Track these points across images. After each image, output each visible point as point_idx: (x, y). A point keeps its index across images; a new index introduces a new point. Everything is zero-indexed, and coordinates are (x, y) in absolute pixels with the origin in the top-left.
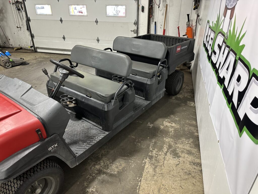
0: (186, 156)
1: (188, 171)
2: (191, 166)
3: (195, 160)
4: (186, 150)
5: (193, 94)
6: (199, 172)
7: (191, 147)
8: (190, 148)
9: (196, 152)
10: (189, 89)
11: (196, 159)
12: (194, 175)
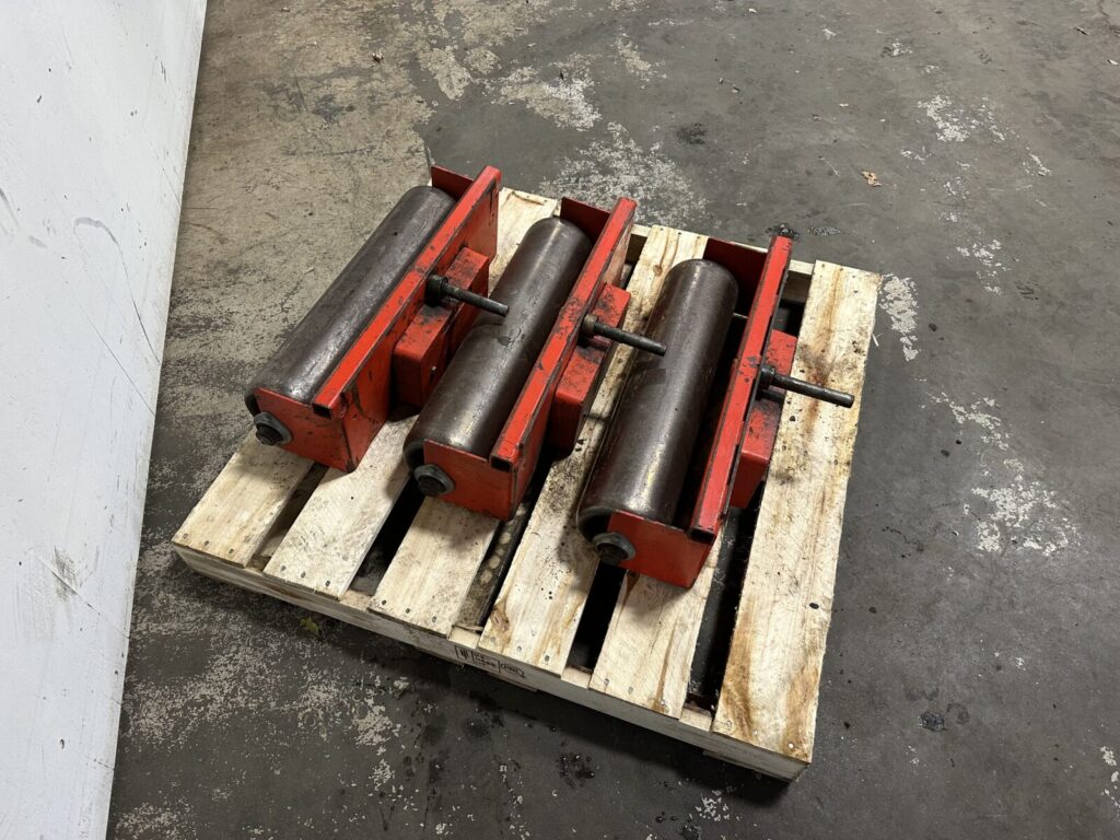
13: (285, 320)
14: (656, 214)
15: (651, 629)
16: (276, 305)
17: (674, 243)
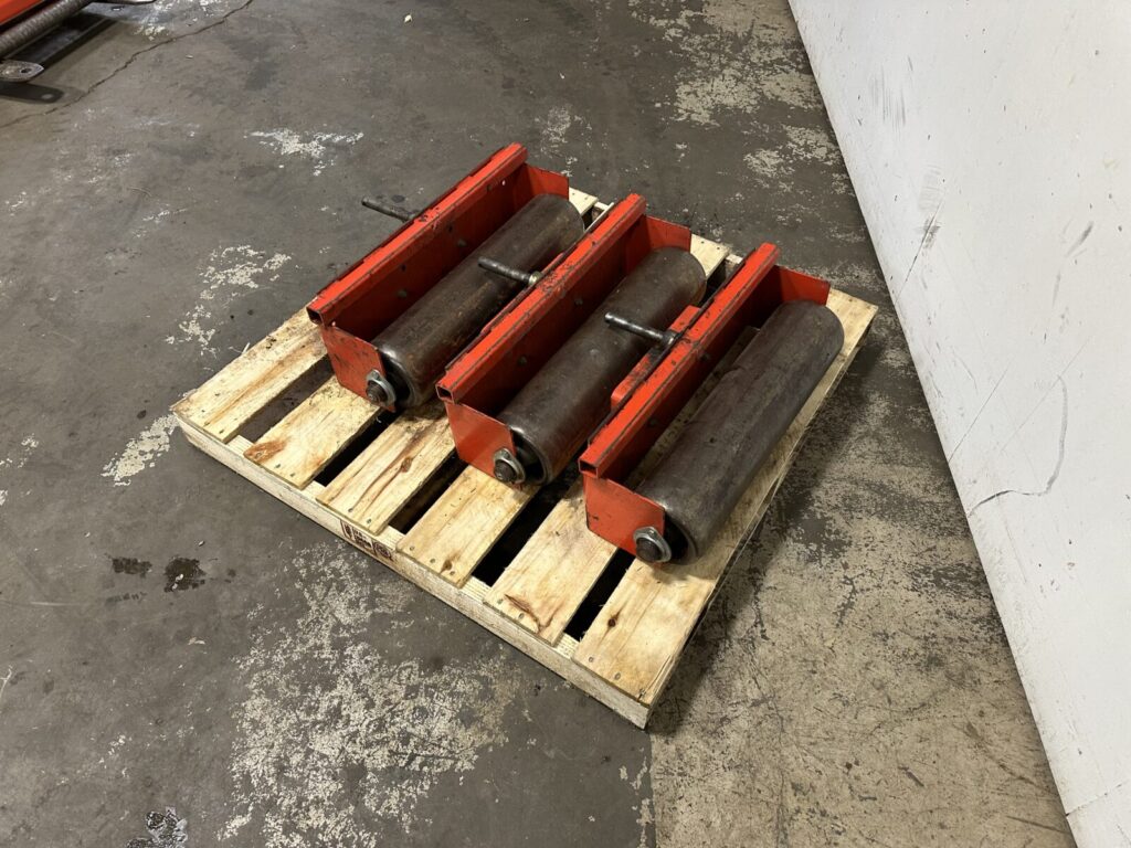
0: (879, 528)
1: (915, 643)
2: (923, 598)
3: (939, 552)
4: (869, 485)
5: (804, 77)
6: (982, 632)
7: (888, 461)
8: (885, 468)
9: (926, 490)
10: (776, 45)
11: (942, 543)
12: (960, 665)
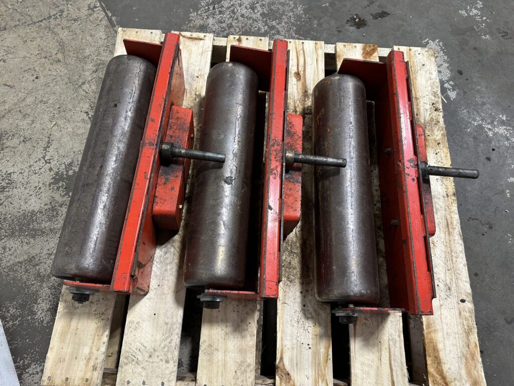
13: (51, 169)
14: (274, 23)
15: (376, 349)
16: (40, 160)
17: (302, 52)
